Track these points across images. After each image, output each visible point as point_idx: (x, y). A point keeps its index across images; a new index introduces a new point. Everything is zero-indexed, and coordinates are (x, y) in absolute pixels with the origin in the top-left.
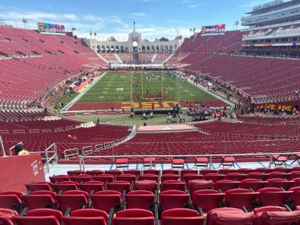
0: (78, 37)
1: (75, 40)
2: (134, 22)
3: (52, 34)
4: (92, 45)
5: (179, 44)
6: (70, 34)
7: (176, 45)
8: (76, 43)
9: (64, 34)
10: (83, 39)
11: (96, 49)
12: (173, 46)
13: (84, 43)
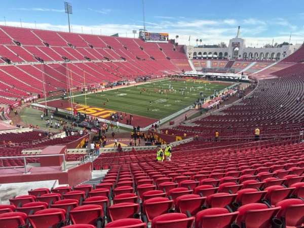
0: (179, 44)
1: (175, 47)
2: (239, 27)
3: (156, 41)
4: (188, 51)
5: (290, 51)
6: (172, 41)
7: (285, 52)
8: (174, 50)
9: (167, 42)
10: (183, 46)
11: (192, 56)
12: (282, 53)
13: (182, 49)
